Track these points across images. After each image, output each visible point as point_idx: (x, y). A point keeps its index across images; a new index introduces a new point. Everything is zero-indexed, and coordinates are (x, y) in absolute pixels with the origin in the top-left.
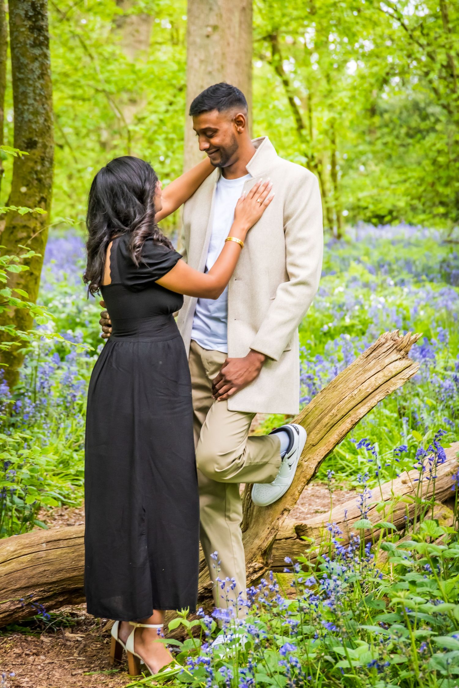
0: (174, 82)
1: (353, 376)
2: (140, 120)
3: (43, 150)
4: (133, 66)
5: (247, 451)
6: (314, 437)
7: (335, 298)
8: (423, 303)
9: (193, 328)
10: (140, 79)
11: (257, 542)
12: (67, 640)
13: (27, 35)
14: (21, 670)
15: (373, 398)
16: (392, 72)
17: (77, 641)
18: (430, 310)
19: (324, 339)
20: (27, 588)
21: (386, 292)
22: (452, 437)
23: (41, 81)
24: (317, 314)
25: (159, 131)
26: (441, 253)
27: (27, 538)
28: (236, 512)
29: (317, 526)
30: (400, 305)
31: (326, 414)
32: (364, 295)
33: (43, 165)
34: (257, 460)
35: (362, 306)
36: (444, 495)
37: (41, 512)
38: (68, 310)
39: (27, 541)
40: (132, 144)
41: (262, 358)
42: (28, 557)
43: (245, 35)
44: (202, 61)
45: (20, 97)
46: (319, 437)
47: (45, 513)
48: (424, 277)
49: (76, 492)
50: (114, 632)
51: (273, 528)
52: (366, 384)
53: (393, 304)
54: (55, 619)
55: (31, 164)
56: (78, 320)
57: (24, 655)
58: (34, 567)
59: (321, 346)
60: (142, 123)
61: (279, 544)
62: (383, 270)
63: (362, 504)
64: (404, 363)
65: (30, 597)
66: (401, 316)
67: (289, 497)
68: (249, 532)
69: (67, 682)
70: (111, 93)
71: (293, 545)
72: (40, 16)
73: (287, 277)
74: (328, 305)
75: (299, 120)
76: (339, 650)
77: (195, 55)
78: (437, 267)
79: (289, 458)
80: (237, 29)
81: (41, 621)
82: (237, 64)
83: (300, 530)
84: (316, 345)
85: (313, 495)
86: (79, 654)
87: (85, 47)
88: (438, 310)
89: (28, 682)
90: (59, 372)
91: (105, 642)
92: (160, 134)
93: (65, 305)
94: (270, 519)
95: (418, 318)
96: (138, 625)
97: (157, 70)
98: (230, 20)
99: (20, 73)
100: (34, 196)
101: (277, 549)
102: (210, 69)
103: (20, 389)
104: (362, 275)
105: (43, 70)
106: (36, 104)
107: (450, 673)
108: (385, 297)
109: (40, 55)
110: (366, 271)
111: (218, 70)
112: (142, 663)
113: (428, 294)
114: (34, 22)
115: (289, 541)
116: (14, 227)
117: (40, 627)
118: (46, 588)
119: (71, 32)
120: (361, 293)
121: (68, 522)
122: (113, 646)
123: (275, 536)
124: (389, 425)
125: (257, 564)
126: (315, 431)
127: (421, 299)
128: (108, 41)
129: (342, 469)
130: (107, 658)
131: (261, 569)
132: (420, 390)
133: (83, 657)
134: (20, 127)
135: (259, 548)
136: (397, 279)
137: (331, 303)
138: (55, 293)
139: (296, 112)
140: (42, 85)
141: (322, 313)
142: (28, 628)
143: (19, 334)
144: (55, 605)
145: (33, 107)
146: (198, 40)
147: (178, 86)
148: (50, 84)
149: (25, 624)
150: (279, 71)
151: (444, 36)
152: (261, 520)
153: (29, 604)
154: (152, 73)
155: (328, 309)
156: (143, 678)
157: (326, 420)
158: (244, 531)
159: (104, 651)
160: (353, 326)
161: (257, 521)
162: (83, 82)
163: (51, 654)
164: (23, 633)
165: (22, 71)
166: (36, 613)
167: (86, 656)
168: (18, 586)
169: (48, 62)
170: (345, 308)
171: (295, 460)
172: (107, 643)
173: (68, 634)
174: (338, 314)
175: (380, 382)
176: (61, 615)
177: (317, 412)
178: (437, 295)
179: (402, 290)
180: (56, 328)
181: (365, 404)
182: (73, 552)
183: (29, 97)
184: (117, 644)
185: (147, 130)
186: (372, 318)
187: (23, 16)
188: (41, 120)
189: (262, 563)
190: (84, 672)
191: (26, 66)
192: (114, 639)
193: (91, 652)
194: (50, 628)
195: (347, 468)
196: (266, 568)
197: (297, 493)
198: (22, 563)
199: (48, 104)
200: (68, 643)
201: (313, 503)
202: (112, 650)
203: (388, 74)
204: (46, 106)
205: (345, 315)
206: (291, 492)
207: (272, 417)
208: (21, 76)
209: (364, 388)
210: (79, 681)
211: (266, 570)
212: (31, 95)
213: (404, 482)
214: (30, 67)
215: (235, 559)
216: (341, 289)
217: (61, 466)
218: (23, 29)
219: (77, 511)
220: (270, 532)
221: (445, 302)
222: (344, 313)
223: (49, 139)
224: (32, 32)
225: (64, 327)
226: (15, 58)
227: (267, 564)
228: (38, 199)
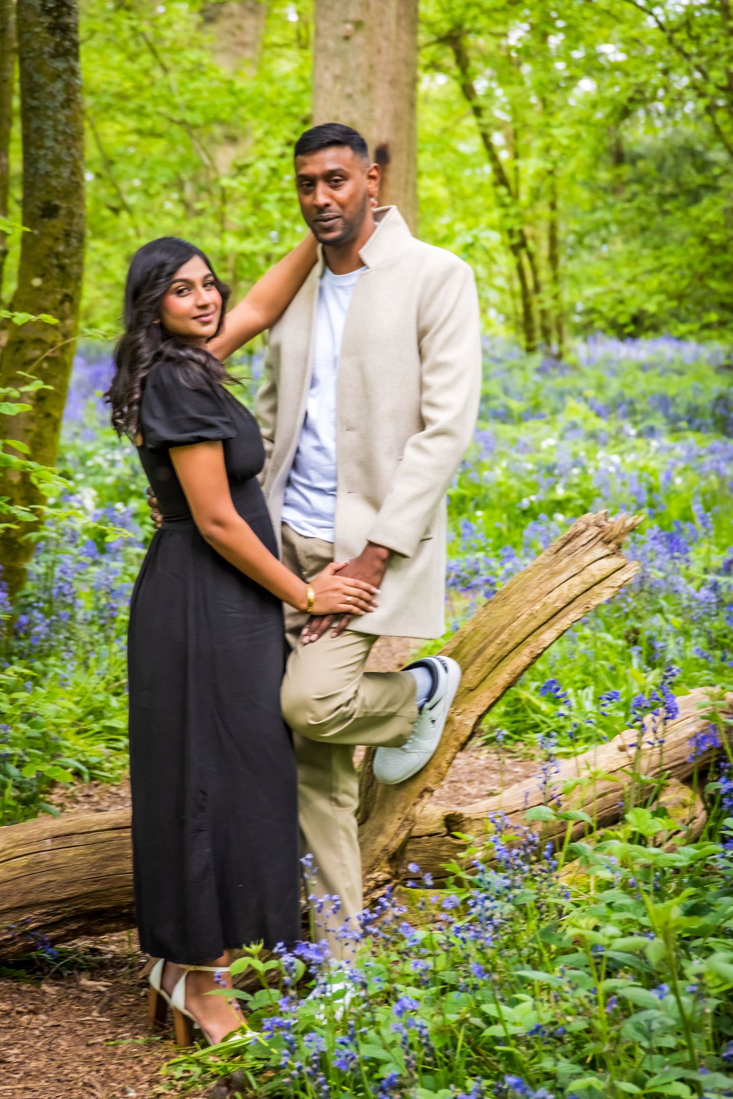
0: (295, 110)
1: (534, 582)
2: (241, 169)
3: (68, 220)
4: (230, 83)
5: (361, 694)
6: (473, 677)
7: (541, 456)
8: (681, 465)
9: (286, 504)
10: (242, 104)
11: (382, 840)
12: (83, 991)
13: (46, 38)
14: (8, 1037)
15: (565, 616)
16: (638, 96)
17: (99, 992)
18: (691, 476)
19: (523, 521)
20: (21, 908)
21: (623, 447)
22: (708, 677)
23: (66, 112)
24: (513, 482)
25: (271, 187)
26: (717, 384)
27: (21, 831)
28: (347, 793)
29: (480, 816)
30: (643, 469)
31: (491, 641)
32: (587, 451)
33: (68, 244)
34: (378, 709)
35: (584, 470)
36: (685, 769)
37: (56, 790)
38: (116, 471)
39: (22, 835)
40: (228, 208)
41: (384, 553)
42: (23, 861)
43: (405, 37)
44: (336, 78)
45: (34, 136)
46: (479, 676)
47: (62, 792)
48: (683, 424)
49: (112, 759)
50: (155, 979)
51: (406, 820)
52: (554, 595)
53: (634, 466)
54: (65, 958)
55: (49, 242)
56: (133, 487)
57: (13, 1014)
58: (32, 876)
59: (518, 531)
60: (244, 175)
61: (418, 843)
62: (620, 411)
63: (545, 783)
64: (614, 562)
65: (25, 923)
66: (644, 485)
67: (432, 771)
68: (370, 825)
69: (79, 1056)
70: (195, 126)
71: (441, 845)
72: (65, 9)
73: (422, 423)
74: (530, 466)
75: (499, 170)
76: (489, 1009)
77: (327, 68)
78: (709, 406)
79: (431, 709)
80: (393, 27)
81: (43, 960)
82: (393, 82)
83: (452, 822)
84: (509, 530)
85: (487, 768)
86: (100, 1012)
87: (153, 52)
88: (704, 476)
89: (17, 1055)
90: (95, 569)
91: (142, 994)
92: (271, 192)
93: (113, 463)
94: (402, 805)
95: (672, 488)
96: (192, 968)
97: (269, 91)
98: (382, 12)
99: (34, 98)
100: (52, 292)
101: (415, 851)
102: (349, 89)
103: (27, 596)
104: (585, 419)
105: (69, 94)
106: (58, 147)
107: (654, 1046)
108: (621, 454)
109: (65, 70)
110: (591, 414)
111: (363, 93)
112: (196, 1027)
113: (690, 450)
114: (56, 18)
115: (434, 839)
116: (21, 342)
117: (41, 969)
118: (51, 908)
119: (133, 29)
120: (581, 447)
121: (99, 807)
122: (153, 1000)
123: (411, 830)
124: (611, 657)
125: (380, 875)
126: (473, 668)
127: (678, 459)
128: (192, 44)
129: (535, 728)
130: (143, 1018)
131: (387, 881)
132: (663, 603)
133: (108, 1017)
134: (32, 184)
135: (384, 850)
136: (641, 427)
137: (536, 464)
138: (98, 444)
139: (494, 158)
140: (67, 117)
141: (519, 478)
142: (22, 972)
143: (14, 512)
144: (65, 935)
145: (53, 152)
146: (331, 44)
147: (303, 116)
148: (80, 116)
149: (18, 965)
150: (468, 91)
151: (722, 40)
152: (388, 806)
153: (25, 934)
154: (261, 94)
155: (530, 473)
156: (196, 1050)
157: (490, 651)
158: (361, 823)
159: (140, 1009)
160: (568, 500)
161: (382, 807)
162: (149, 109)
163: (57, 1012)
164: (15, 979)
165: (36, 95)
166: (34, 948)
167: (110, 1016)
168: (6, 906)
169: (78, 82)
170: (556, 472)
171: (440, 713)
172: (145, 996)
173: (85, 982)
174: (545, 480)
175: (576, 592)
176: (75, 951)
177: (477, 638)
178: (703, 452)
179: (648, 444)
180: (98, 500)
181: (552, 625)
182: (93, 854)
183: (47, 137)
184: (160, 998)
185: (251, 186)
186: (599, 488)
187: (39, 8)
188: (66, 173)
189: (389, 873)
190: (107, 1040)
191: (42, 87)
192: (154, 990)
193: (120, 1010)
194: (58, 972)
195: (543, 726)
196: (395, 881)
197: (444, 764)
198: (14, 869)
199: (76, 147)
200: (85, 996)
201: (486, 781)
202: (151, 1008)
203: (631, 100)
204: (73, 151)
205: (557, 483)
206: (436, 762)
207: (430, 643)
208: (34, 103)
209: (550, 601)
210: (98, 1054)
211: (396, 885)
212: (50, 133)
213: (622, 749)
214: (49, 89)
215: (344, 866)
216: (552, 441)
217: (91, 717)
218: (38, 30)
219: (113, 789)
220: (402, 826)
221: (715, 465)
222: (554, 480)
223: (77, 203)
224: (53, 34)
225: (111, 499)
226: (26, 75)
227: (396, 875)
228: (59, 297)
